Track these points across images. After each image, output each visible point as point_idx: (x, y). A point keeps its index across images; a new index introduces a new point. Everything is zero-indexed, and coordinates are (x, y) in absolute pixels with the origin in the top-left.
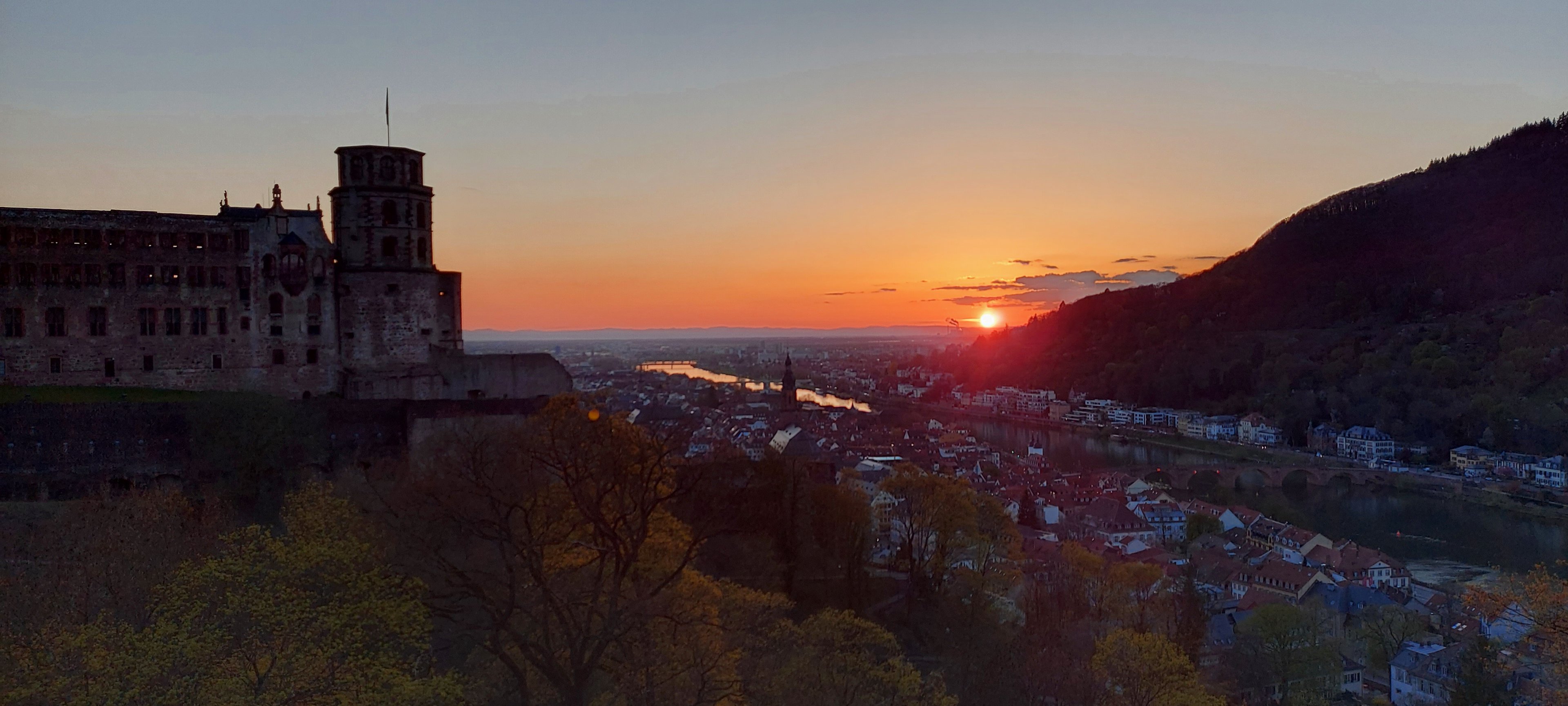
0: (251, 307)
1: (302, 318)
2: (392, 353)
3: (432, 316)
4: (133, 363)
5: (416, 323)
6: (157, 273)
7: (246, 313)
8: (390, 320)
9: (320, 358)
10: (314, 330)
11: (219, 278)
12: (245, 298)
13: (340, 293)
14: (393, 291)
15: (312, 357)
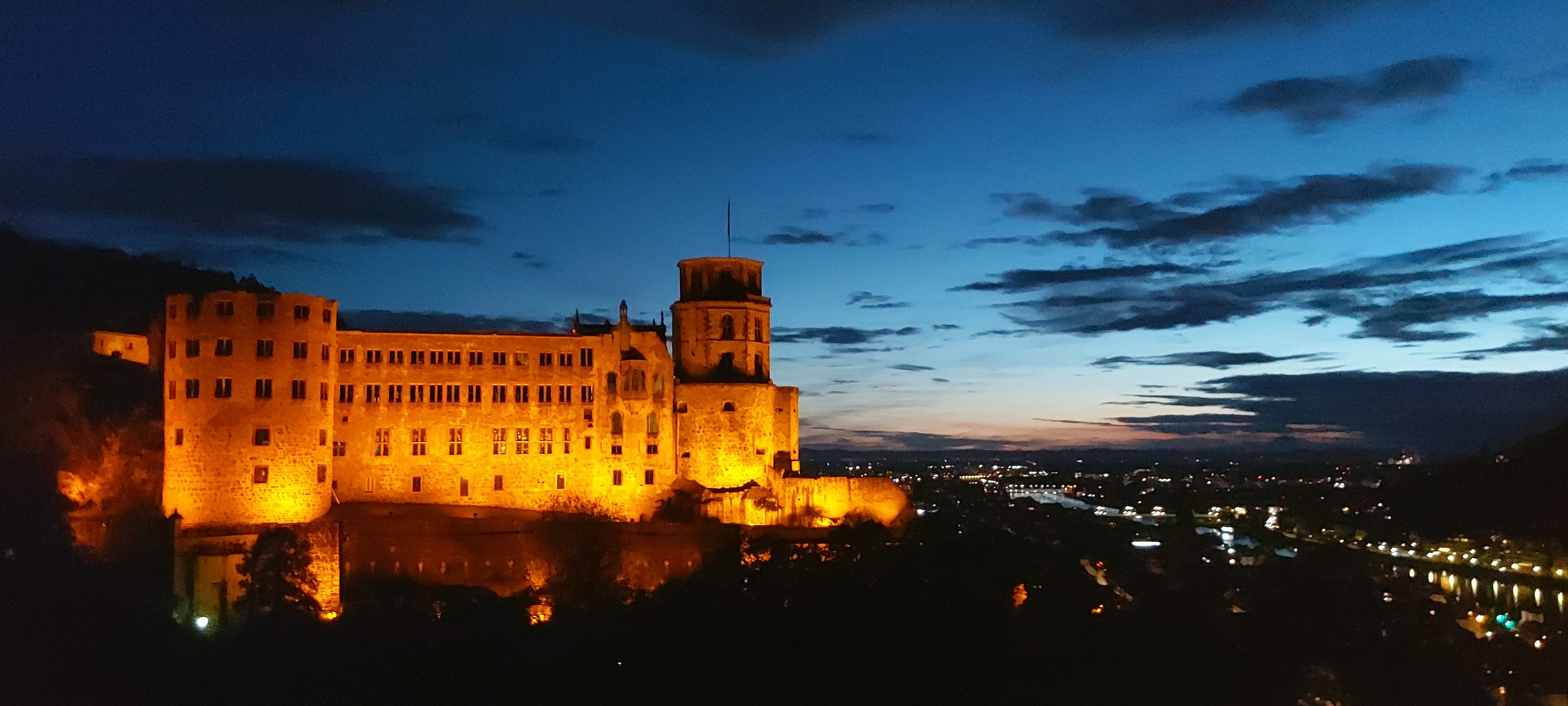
0: (594, 423)
1: (642, 436)
2: (726, 473)
3: (768, 434)
4: (484, 482)
5: (751, 442)
6: (510, 393)
7: (589, 432)
8: (726, 439)
9: (657, 478)
10: (652, 450)
11: (565, 397)
12: (588, 416)
13: (678, 410)
14: (729, 408)
15: (649, 478)
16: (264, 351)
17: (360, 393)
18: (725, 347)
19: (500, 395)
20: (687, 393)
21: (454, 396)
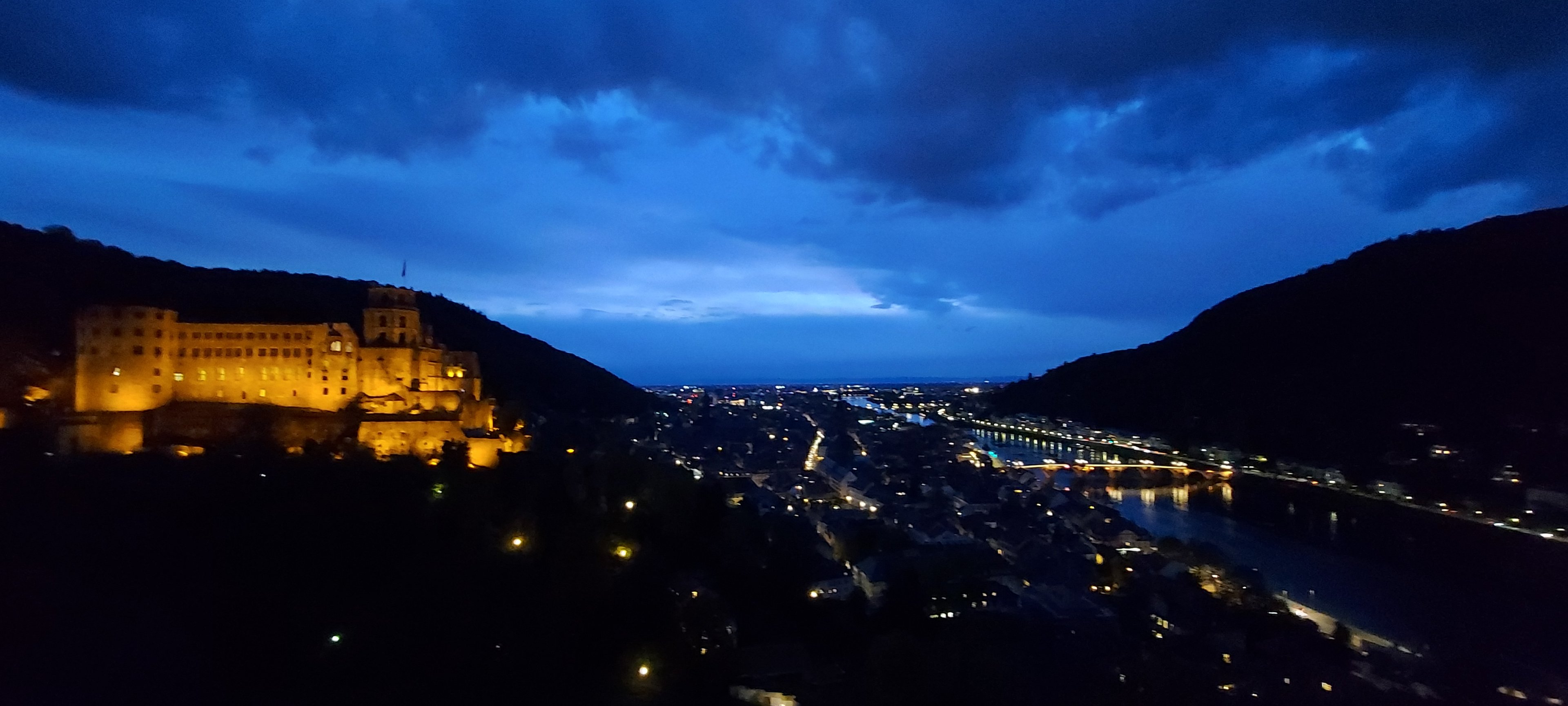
0: (313, 367)
1: (339, 372)
2: (379, 390)
5: (391, 375)
6: (268, 352)
7: (310, 370)
8: (378, 372)
9: (347, 391)
10: (345, 378)
11: (297, 354)
12: (310, 363)
13: (359, 360)
14: (381, 359)
15: (343, 391)
16: (139, 333)
17: (189, 352)
18: (382, 330)
19: (262, 353)
20: (364, 351)
21: (238, 354)
